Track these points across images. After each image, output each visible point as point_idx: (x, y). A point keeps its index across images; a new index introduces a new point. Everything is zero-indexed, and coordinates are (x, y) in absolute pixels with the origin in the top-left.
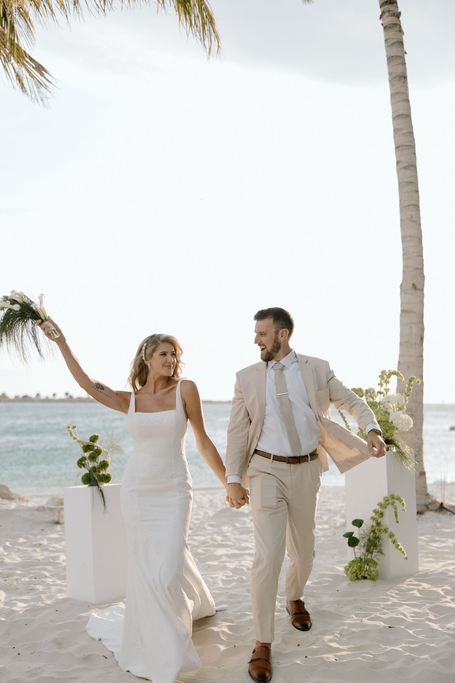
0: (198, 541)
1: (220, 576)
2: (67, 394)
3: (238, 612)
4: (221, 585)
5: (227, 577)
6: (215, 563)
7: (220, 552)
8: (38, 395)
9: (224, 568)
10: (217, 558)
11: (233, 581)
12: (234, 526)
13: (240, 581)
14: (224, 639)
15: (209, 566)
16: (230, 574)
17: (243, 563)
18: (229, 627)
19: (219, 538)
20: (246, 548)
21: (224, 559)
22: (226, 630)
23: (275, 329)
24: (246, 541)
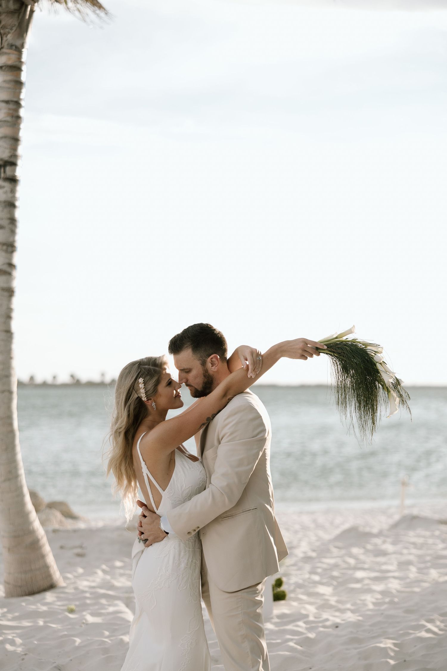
0: (328, 564)
1: (369, 598)
2: (72, 376)
3: (400, 630)
4: (371, 606)
5: (377, 599)
6: (358, 586)
7: (359, 574)
8: (32, 378)
9: (369, 591)
10: (358, 581)
11: (385, 603)
12: (364, 548)
13: (391, 602)
14: (392, 654)
15: (353, 589)
16: (379, 596)
17: (390, 585)
18: (395, 645)
19: (352, 561)
20: (388, 571)
21: (367, 582)
22: (392, 647)
23: (199, 360)
24: (385, 563)
